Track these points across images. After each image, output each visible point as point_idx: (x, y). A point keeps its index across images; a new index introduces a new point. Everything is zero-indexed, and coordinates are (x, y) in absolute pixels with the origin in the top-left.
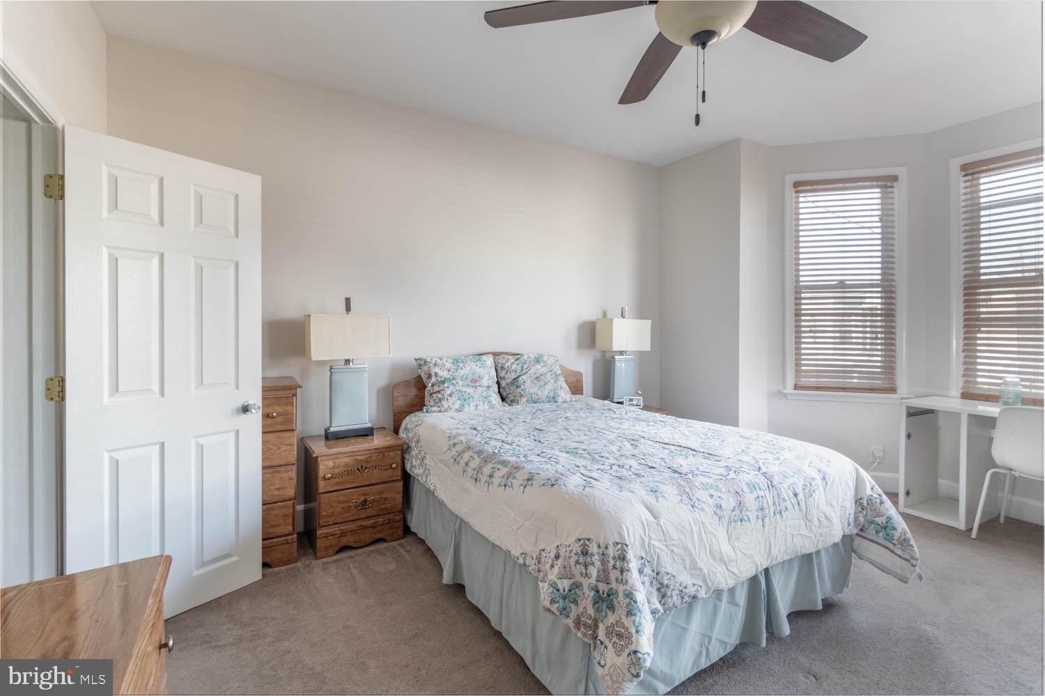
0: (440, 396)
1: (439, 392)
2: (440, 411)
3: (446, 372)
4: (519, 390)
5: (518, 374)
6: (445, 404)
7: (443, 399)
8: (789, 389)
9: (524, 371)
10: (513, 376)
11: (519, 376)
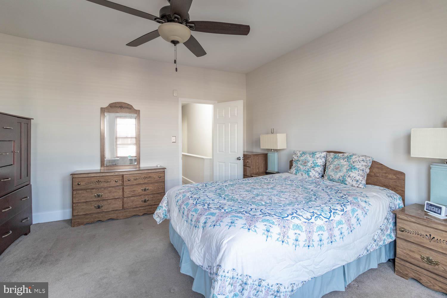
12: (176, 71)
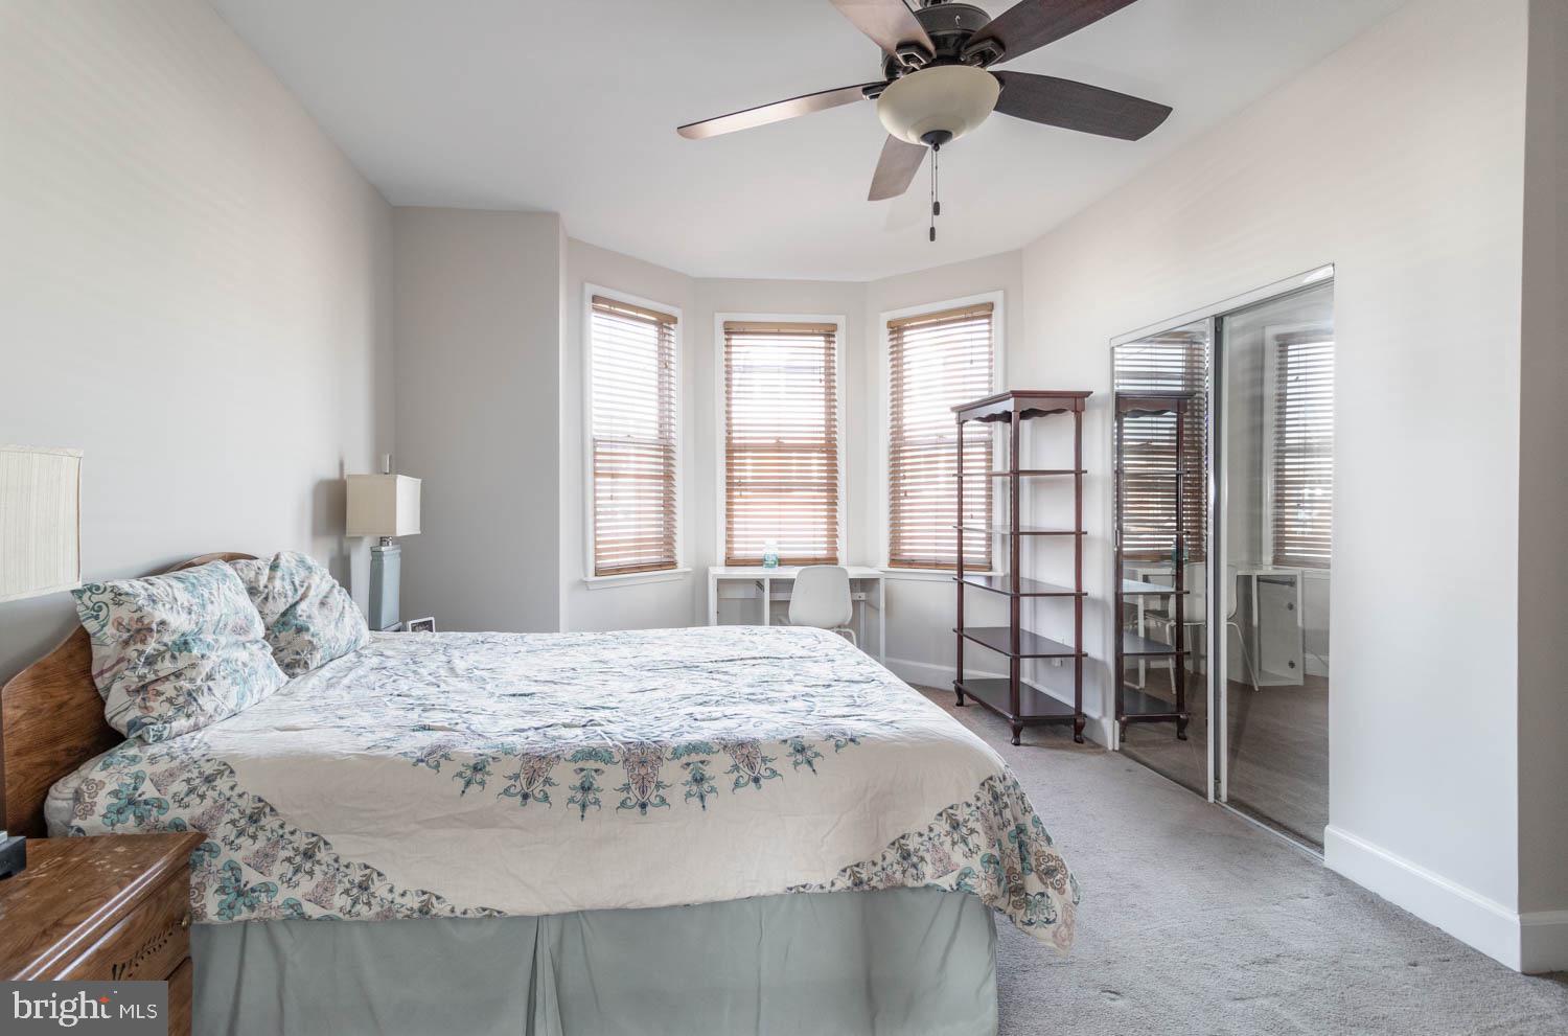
0: (186, 685)
1: (178, 675)
2: (196, 728)
3: (184, 616)
4: (307, 637)
5: (291, 601)
6: (206, 701)
7: (199, 689)
8: (591, 577)
9: (301, 591)
10: (282, 606)
11: (294, 606)
12: (932, 238)
